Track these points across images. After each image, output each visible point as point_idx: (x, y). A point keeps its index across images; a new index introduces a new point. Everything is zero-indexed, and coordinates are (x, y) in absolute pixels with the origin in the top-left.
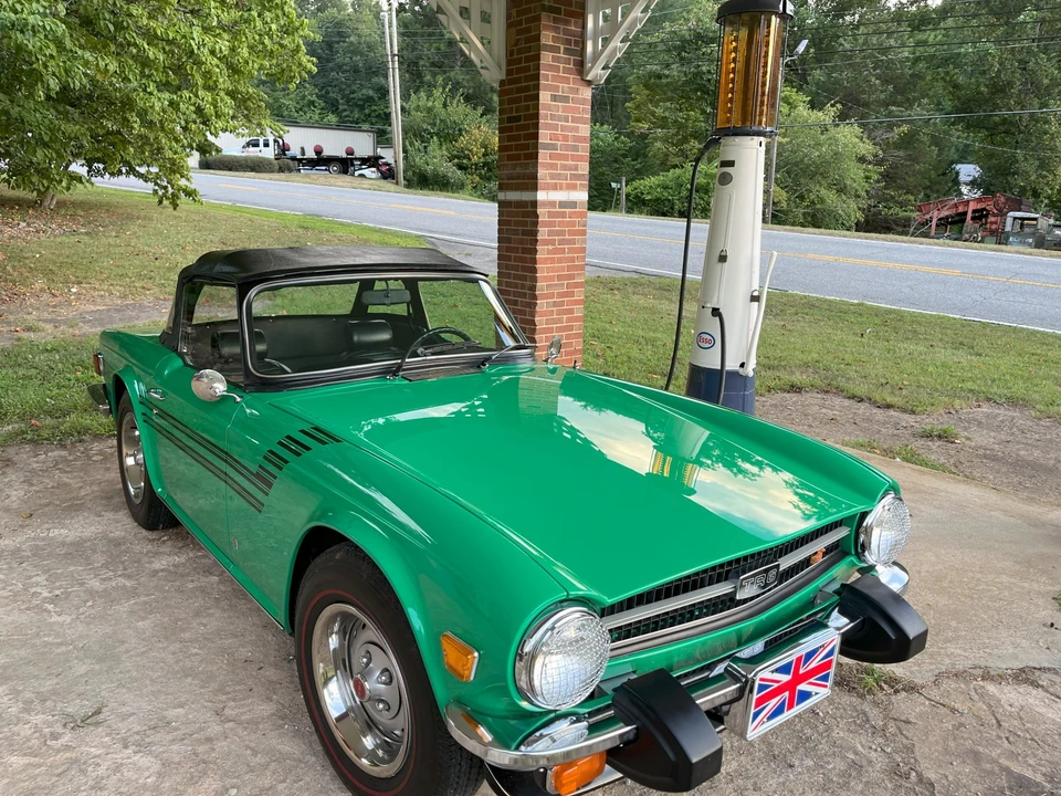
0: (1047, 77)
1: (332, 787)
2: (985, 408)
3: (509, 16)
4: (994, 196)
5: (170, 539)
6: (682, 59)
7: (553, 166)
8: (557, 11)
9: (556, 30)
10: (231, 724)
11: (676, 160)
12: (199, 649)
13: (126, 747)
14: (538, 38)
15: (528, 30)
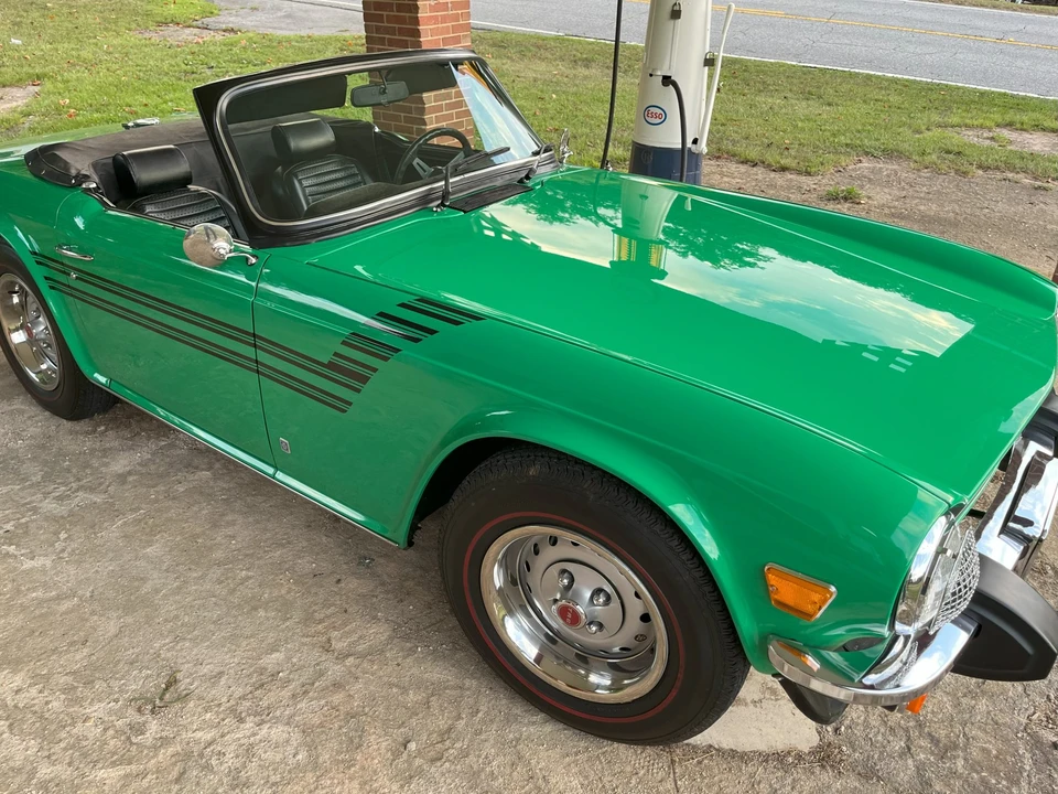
1: (519, 712)
2: (866, 164)
10: (351, 659)
12: (248, 570)
13: (241, 720)
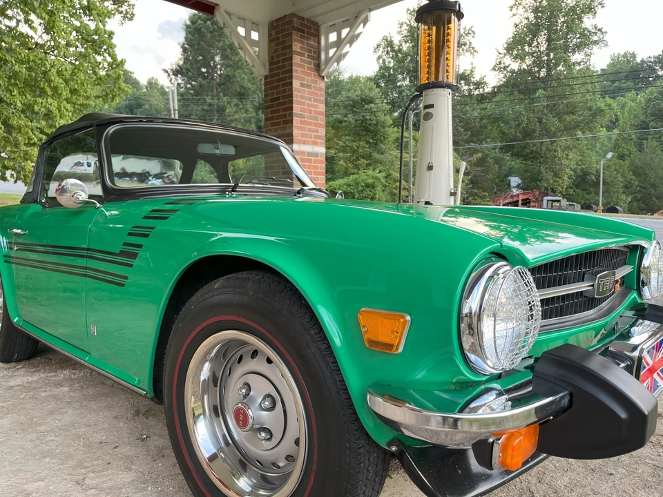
0: (553, 126)
3: (270, 35)
4: (533, 191)
5: (23, 367)
6: (353, 111)
7: (302, 129)
8: (303, 31)
9: (302, 42)
10: (93, 491)
11: (353, 171)
12: (56, 436)
14: (290, 47)
15: (284, 42)
